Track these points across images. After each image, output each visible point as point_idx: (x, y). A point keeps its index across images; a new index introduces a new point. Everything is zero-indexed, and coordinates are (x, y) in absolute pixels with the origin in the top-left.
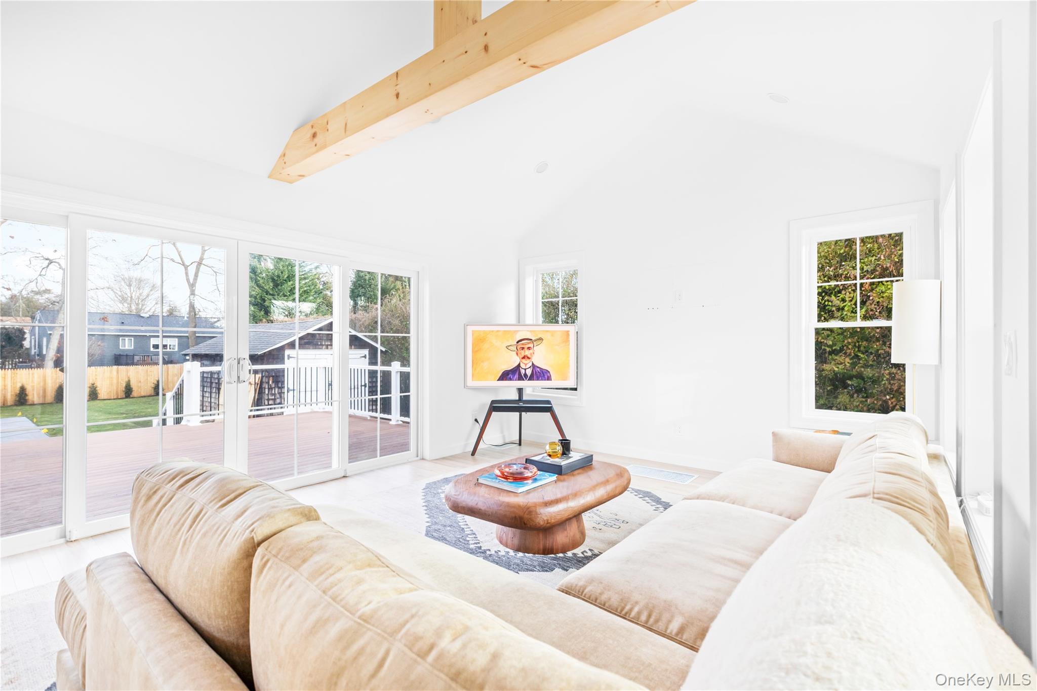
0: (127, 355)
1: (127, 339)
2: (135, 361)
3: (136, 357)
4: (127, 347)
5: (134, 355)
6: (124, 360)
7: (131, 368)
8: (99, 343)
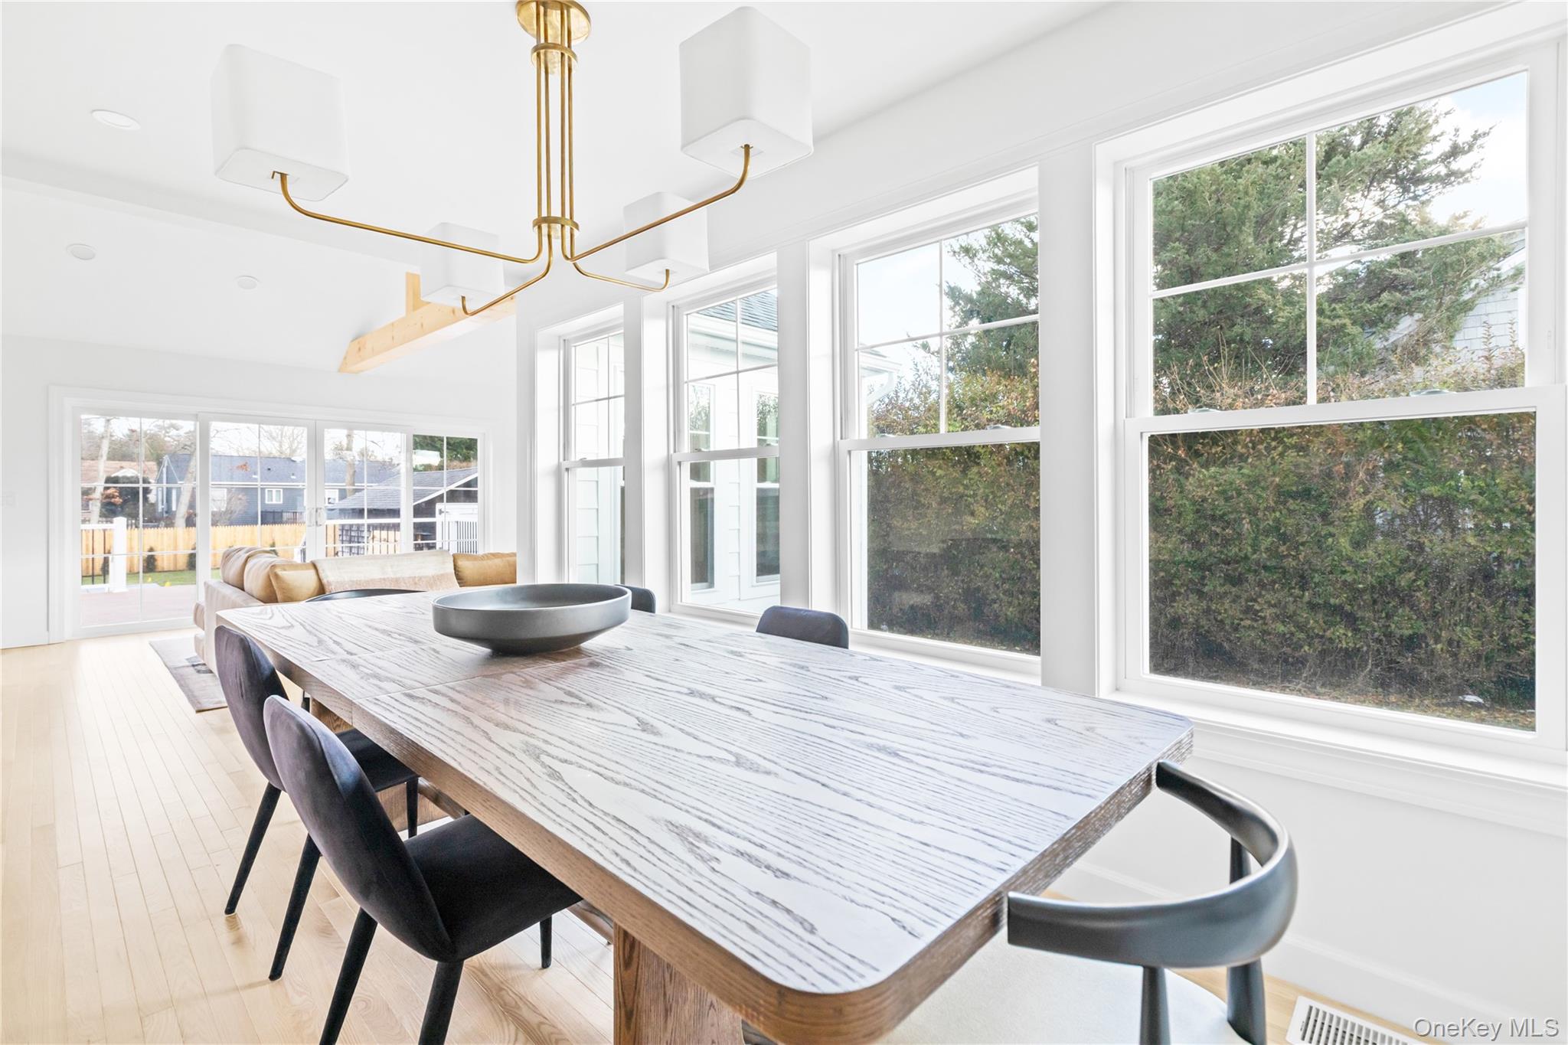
0: (274, 512)
1: (274, 490)
2: (285, 519)
3: (284, 514)
4: (274, 502)
5: (282, 512)
6: (270, 517)
7: (277, 527)
8: (240, 496)
